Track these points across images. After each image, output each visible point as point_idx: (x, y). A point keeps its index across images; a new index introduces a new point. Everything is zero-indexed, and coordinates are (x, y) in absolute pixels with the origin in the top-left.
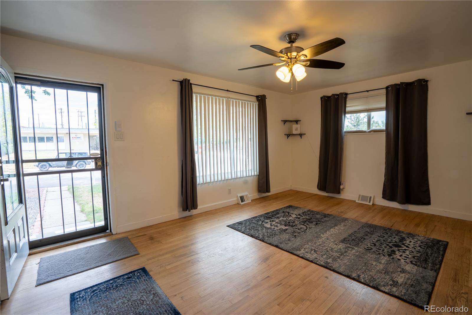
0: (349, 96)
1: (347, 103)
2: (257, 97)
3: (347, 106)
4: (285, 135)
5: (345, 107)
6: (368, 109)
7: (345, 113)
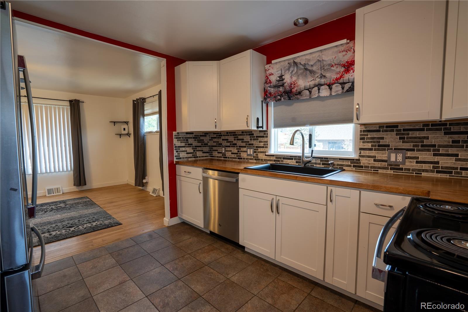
0: (147, 100)
1: (145, 107)
2: (71, 101)
3: (145, 109)
4: (116, 134)
5: (144, 111)
6: (153, 112)
7: (144, 115)
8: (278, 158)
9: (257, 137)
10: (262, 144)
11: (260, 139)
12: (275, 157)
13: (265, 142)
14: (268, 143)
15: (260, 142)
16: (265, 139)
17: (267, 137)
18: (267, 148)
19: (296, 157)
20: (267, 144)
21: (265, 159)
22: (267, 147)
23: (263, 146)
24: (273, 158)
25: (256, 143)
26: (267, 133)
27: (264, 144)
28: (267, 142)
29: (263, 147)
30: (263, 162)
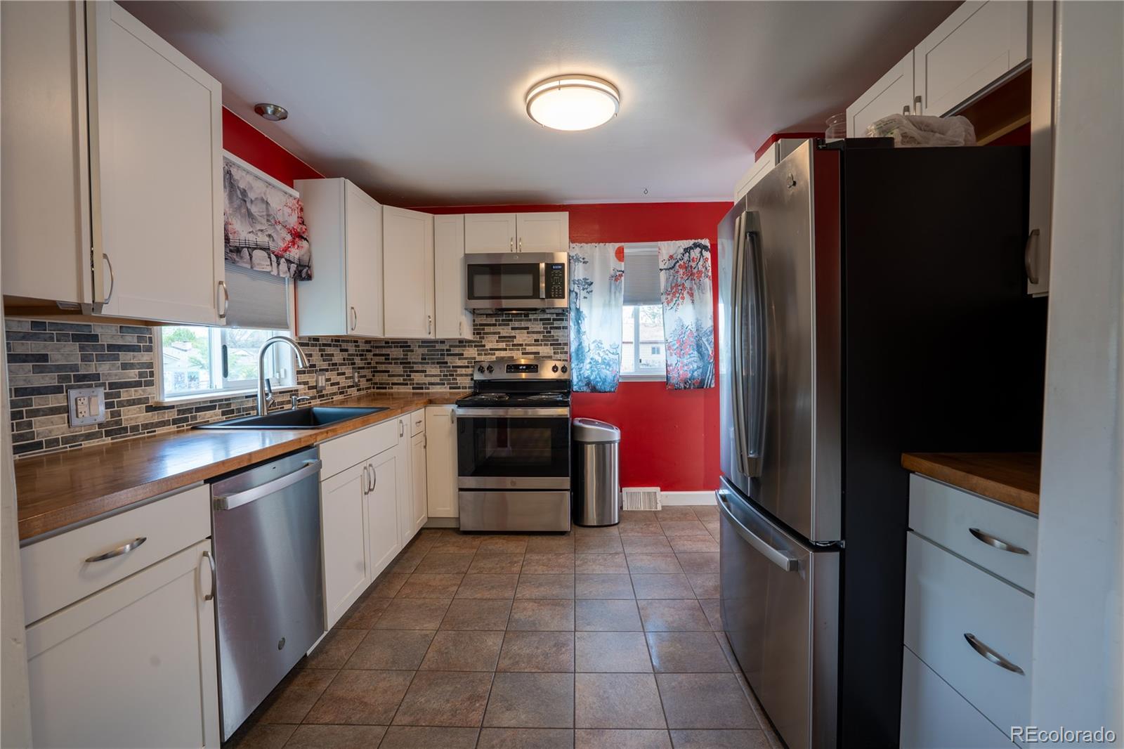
8: (184, 411)
9: (111, 347)
10: (132, 375)
11: (126, 357)
12: (176, 409)
13: (142, 365)
14: (155, 370)
15: (125, 366)
16: (144, 357)
17: (149, 349)
18: (153, 385)
19: (222, 400)
20: (152, 374)
21: (147, 424)
22: (150, 384)
23: (137, 379)
24: (170, 414)
25: (109, 370)
26: (150, 338)
27: (141, 375)
28: (150, 365)
29: (138, 384)
30: (140, 434)
